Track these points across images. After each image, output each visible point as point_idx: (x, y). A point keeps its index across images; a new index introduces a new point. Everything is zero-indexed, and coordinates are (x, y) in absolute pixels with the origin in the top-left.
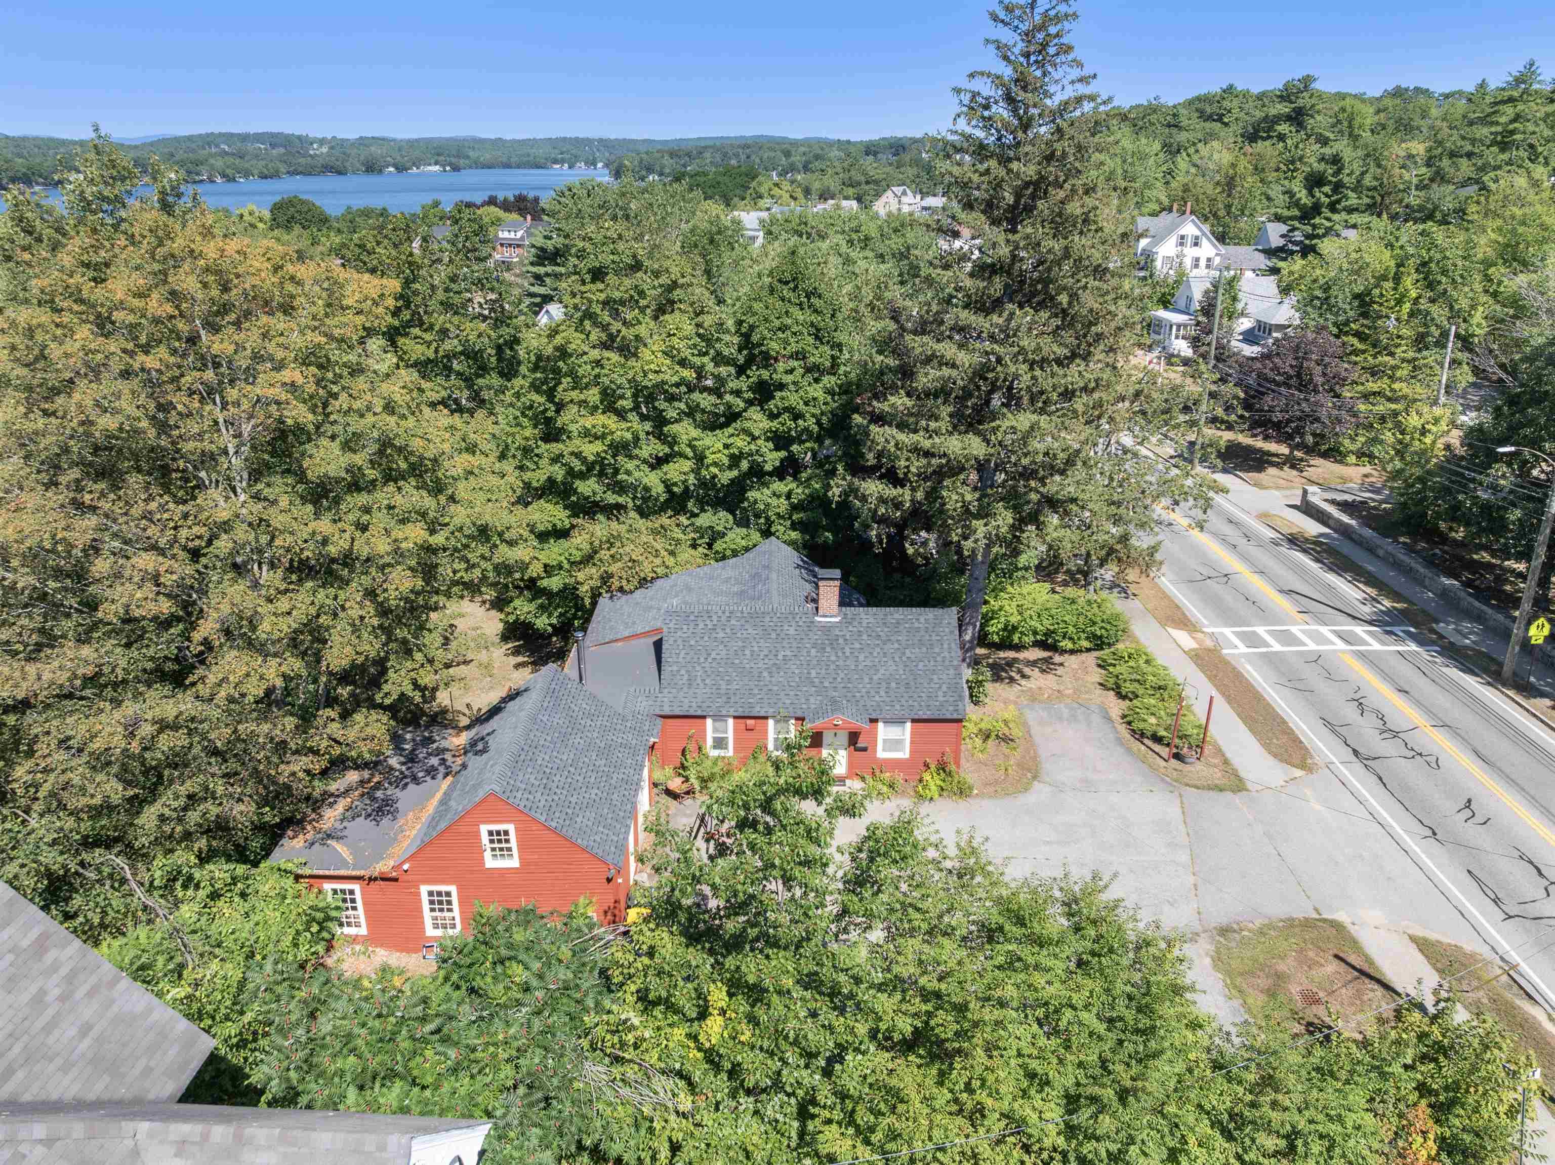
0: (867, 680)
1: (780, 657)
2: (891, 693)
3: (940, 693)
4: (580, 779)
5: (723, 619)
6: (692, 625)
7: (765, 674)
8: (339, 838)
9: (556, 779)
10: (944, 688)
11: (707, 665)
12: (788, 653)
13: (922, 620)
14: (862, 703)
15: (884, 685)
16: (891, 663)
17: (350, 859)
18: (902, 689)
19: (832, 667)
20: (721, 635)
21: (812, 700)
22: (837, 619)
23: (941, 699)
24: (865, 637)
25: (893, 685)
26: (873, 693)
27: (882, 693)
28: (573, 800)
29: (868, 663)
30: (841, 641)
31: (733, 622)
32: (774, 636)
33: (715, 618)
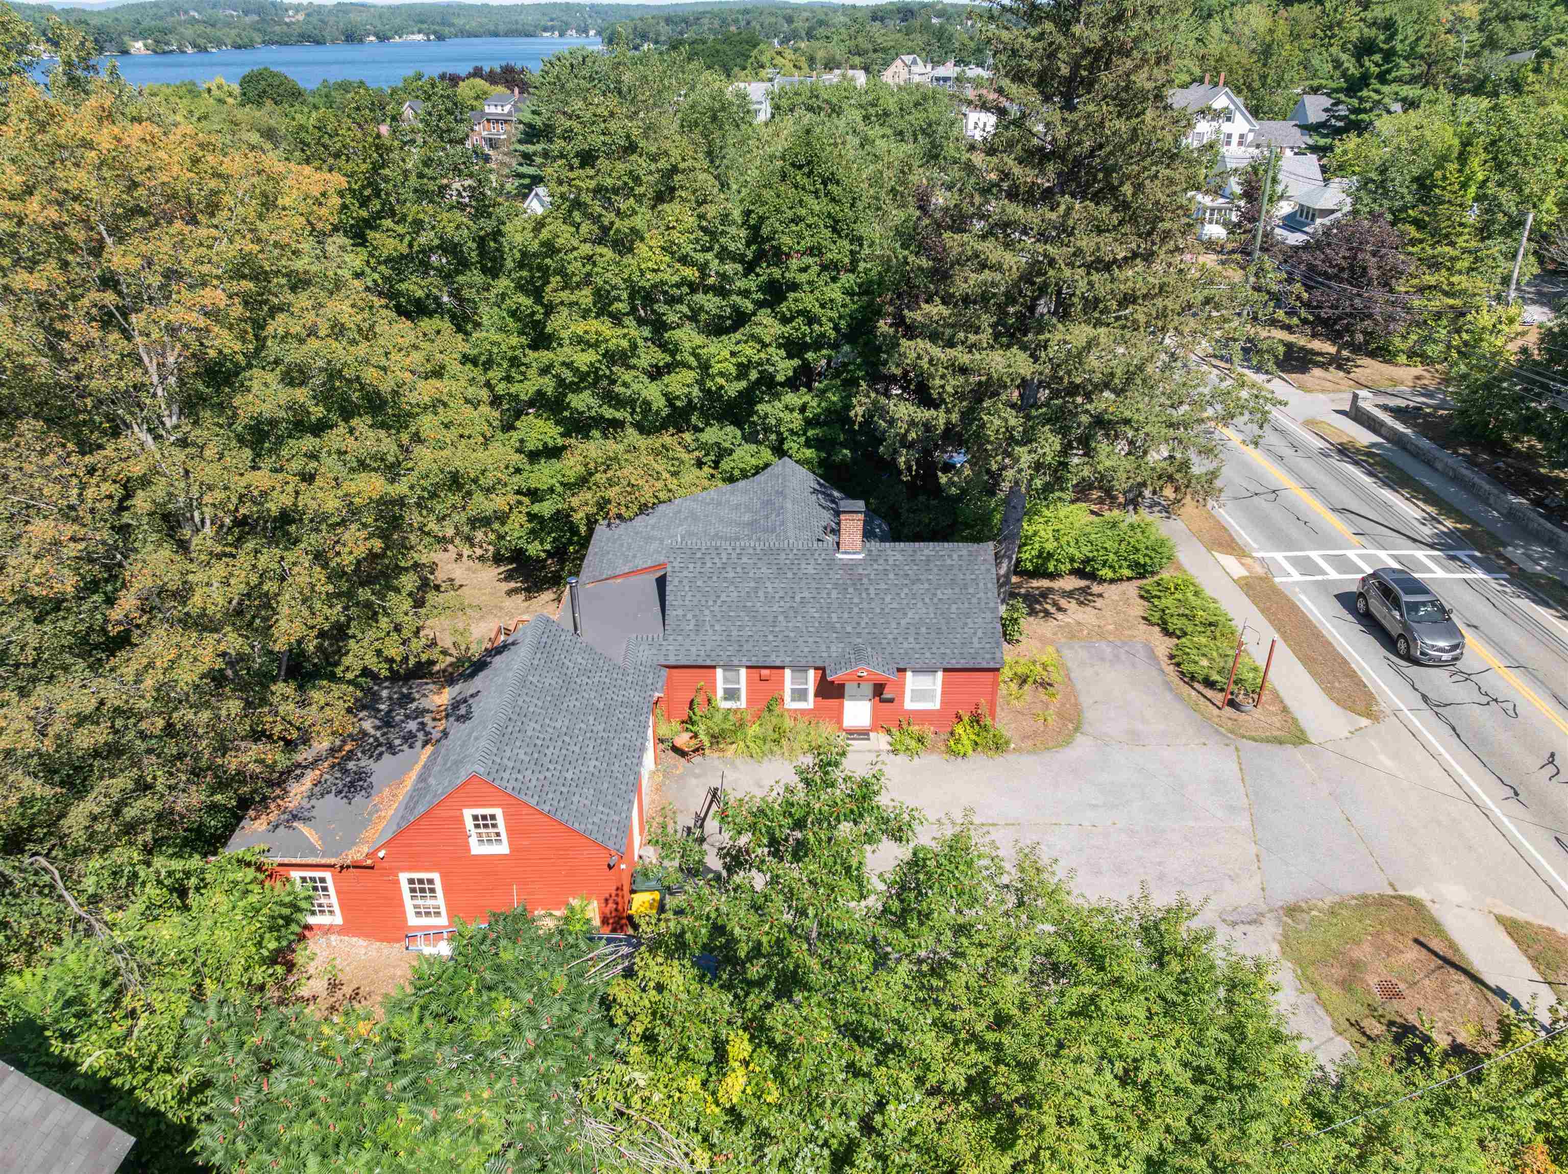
0: (894, 625)
1: (798, 599)
2: (921, 639)
3: (975, 640)
4: (577, 749)
5: (734, 556)
6: (699, 565)
7: (781, 618)
8: (306, 820)
9: (549, 752)
10: (979, 634)
11: (716, 608)
12: (806, 594)
13: (955, 556)
14: (889, 650)
15: (912, 630)
16: (920, 605)
17: (318, 845)
18: (933, 635)
19: (856, 610)
20: (731, 575)
21: (833, 648)
22: (860, 556)
23: (977, 645)
24: (891, 576)
25: (923, 630)
26: (900, 640)
27: (911, 640)
28: (569, 775)
29: (895, 605)
30: (865, 581)
31: (745, 560)
32: (790, 575)
33: (724, 556)
